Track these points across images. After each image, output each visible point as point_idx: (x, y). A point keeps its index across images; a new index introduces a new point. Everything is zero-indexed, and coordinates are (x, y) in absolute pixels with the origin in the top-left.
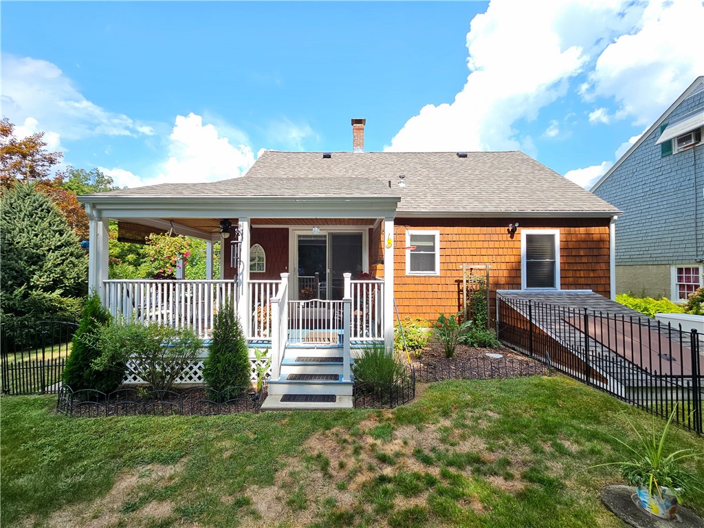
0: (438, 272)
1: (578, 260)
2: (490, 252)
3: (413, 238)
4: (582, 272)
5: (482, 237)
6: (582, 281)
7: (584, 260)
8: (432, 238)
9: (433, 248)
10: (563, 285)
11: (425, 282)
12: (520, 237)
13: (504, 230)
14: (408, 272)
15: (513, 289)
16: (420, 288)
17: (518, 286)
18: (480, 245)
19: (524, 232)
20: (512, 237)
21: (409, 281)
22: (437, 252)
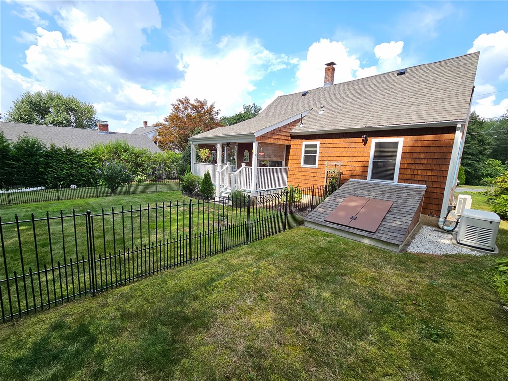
0: (317, 165)
1: (418, 161)
2: (347, 154)
3: (306, 146)
4: (419, 171)
5: (344, 145)
6: (419, 178)
7: (425, 161)
8: (315, 146)
9: (315, 152)
10: (400, 180)
11: (310, 171)
12: (370, 145)
13: (360, 140)
14: (302, 165)
15: (361, 179)
16: (307, 174)
17: (365, 177)
18: (343, 150)
19: (374, 141)
20: (365, 145)
21: (303, 170)
22: (318, 155)
